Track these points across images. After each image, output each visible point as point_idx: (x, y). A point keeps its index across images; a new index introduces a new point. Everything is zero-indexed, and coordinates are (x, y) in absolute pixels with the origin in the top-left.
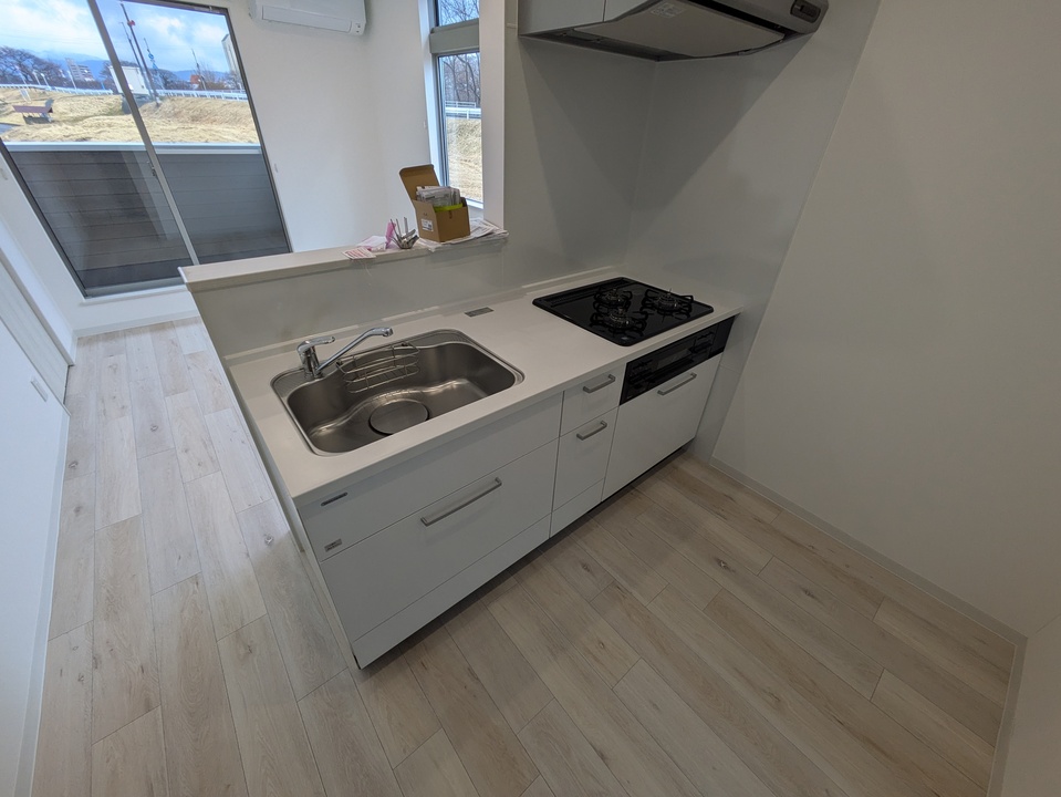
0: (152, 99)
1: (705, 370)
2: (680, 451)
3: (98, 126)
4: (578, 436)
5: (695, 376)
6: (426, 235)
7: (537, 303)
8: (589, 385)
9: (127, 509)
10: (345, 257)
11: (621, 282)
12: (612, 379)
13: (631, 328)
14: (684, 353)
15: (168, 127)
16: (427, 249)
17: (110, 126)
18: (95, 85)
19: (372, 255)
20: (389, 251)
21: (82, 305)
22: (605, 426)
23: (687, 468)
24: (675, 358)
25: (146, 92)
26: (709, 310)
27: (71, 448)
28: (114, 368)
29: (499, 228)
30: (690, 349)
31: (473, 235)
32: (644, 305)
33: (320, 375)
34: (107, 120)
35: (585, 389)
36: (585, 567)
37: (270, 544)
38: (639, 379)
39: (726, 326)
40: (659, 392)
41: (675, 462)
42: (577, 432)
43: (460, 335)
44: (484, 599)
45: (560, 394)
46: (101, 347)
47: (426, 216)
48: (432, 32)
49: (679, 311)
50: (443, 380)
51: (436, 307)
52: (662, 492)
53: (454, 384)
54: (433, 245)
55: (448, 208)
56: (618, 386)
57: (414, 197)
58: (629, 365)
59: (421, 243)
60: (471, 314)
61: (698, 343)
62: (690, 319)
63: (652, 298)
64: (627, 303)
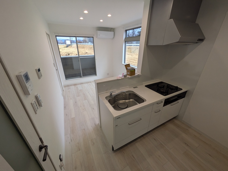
0: (71, 45)
1: (181, 101)
2: (174, 118)
3: (63, 49)
4: (155, 112)
5: (178, 102)
6: (129, 75)
7: (146, 86)
8: (158, 103)
9: (73, 116)
10: (116, 79)
11: (162, 83)
12: (162, 102)
13: (165, 92)
14: (176, 97)
15: (73, 49)
16: (129, 77)
17: (64, 49)
18: (63, 43)
19: (120, 79)
20: (123, 78)
21: (65, 81)
22: (160, 111)
23: (176, 121)
24: (174, 98)
25: (70, 44)
26: (182, 89)
27: (64, 104)
28: (69, 91)
29: (140, 73)
30: (177, 97)
31: (136, 75)
32: (167, 88)
33: (112, 97)
34: (64, 48)
35: (157, 103)
36: (155, 139)
37: (95, 125)
38: (167, 102)
39: (185, 93)
40: (171, 105)
41: (174, 120)
42: (155, 111)
43: (133, 92)
44: (134, 142)
45: (153, 104)
46: (67, 88)
47: (128, 72)
48: (125, 38)
49: (175, 89)
50: (129, 99)
51: (128, 86)
52: (170, 126)
53: (131, 100)
54: (130, 77)
55: (132, 71)
56: (163, 103)
57: (127, 69)
58: (165, 99)
59: (128, 76)
60: (134, 88)
61: (179, 96)
62: (177, 91)
63: (169, 86)
64: (163, 87)
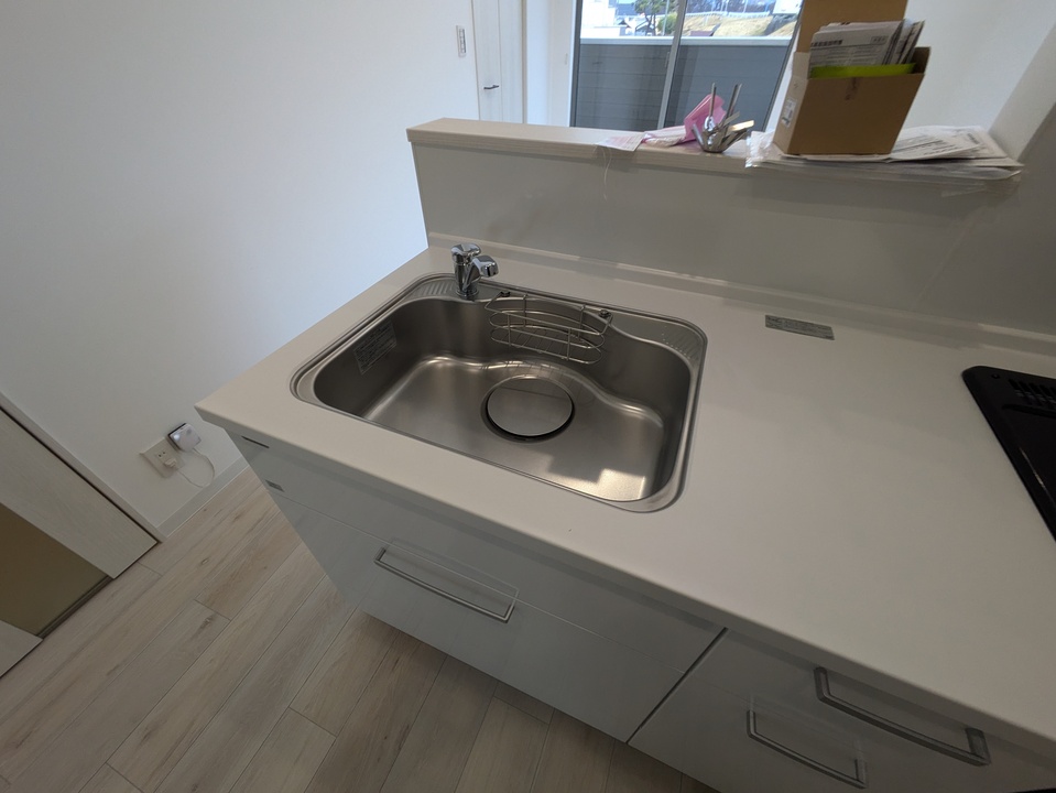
19: (632, 148)
31: (899, 154)
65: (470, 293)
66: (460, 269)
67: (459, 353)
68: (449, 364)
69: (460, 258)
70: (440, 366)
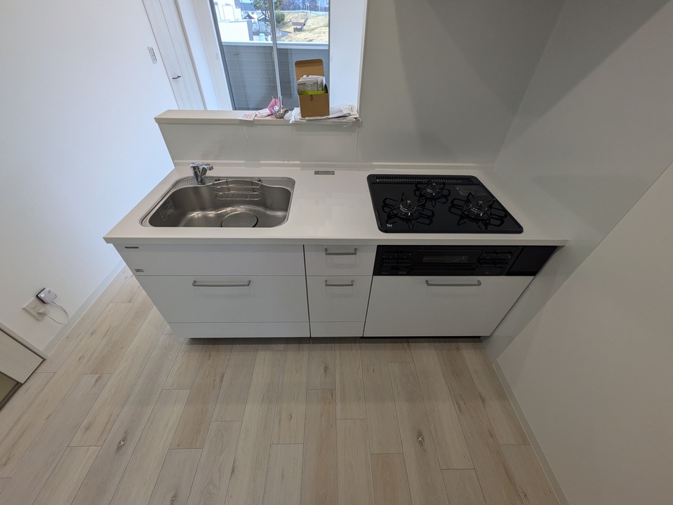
2: (476, 339)
5: (479, 284)
7: (371, 177)
8: (331, 249)
19: (251, 119)
20: (266, 118)
23: (469, 355)
26: (518, 229)
31: (331, 115)
35: (325, 250)
36: (326, 369)
39: (542, 253)
40: (427, 281)
42: (325, 279)
51: (298, 162)
55: (310, 93)
60: (317, 173)
65: (202, 182)
66: (196, 173)
67: (203, 209)
68: (200, 215)
69: (194, 168)
70: (196, 216)
